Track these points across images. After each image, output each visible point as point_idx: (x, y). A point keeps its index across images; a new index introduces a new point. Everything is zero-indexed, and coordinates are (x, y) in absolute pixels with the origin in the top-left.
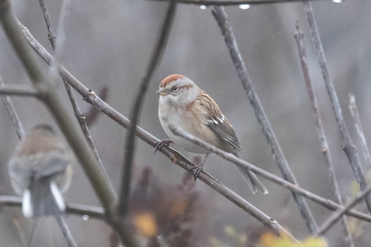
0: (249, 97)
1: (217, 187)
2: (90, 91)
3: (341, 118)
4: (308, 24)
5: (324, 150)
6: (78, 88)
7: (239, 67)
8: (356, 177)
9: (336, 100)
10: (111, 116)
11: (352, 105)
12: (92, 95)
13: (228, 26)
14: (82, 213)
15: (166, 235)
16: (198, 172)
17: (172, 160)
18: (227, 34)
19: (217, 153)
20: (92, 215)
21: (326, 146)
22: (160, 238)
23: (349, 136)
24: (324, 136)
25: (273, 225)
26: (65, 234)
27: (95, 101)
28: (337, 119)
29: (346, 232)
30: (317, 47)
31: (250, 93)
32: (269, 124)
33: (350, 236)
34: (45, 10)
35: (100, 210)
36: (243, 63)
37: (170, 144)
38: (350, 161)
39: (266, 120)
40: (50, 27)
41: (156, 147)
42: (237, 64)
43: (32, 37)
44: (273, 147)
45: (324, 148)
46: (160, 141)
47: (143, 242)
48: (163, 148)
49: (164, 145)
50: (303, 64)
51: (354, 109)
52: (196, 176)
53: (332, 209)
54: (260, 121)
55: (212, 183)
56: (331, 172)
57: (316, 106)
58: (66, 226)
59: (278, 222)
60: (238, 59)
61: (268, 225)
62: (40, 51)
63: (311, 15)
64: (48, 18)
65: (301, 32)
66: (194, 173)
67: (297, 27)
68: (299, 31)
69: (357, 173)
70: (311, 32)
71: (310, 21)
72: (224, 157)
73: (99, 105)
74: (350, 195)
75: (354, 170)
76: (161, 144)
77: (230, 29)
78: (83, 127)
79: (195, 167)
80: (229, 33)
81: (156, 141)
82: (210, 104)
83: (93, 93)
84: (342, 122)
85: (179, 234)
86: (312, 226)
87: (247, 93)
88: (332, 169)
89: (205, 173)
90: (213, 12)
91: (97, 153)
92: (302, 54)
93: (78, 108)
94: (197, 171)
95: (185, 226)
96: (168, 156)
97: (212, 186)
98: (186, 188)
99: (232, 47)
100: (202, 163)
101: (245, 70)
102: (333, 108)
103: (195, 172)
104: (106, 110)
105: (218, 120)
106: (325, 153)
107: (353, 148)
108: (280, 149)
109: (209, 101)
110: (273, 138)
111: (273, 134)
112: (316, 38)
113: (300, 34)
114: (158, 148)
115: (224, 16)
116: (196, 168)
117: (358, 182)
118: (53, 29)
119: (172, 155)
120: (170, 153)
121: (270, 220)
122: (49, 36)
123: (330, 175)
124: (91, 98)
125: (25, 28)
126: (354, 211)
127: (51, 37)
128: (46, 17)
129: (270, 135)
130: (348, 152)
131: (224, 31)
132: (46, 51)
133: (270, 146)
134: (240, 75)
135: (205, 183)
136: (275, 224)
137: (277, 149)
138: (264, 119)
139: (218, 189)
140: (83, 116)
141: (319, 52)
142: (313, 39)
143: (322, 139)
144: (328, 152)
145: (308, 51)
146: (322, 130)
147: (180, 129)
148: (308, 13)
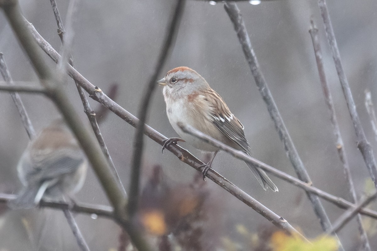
0: (262, 93)
1: (225, 186)
2: (97, 88)
3: (356, 115)
4: (322, 19)
5: (339, 147)
6: (84, 85)
7: (252, 63)
8: (370, 175)
9: (351, 96)
10: (118, 113)
11: (368, 101)
12: (98, 92)
13: (241, 20)
14: (90, 211)
15: (176, 234)
16: (207, 170)
17: (180, 158)
18: (239, 29)
19: (227, 151)
20: (101, 214)
21: (341, 143)
22: (170, 237)
23: (363, 133)
24: (339, 133)
25: (282, 224)
26: (75, 233)
27: (102, 98)
28: (351, 116)
29: (361, 230)
30: (331, 43)
31: (263, 89)
32: (282, 121)
33: (365, 234)
34: (54, 6)
35: (108, 208)
36: (255, 58)
37: (178, 142)
38: (365, 158)
39: (279, 117)
40: (60, 22)
41: (164, 145)
42: (250, 60)
43: (38, 33)
44: (287, 144)
45: (339, 145)
46: (168, 139)
47: (153, 242)
48: (171, 146)
49: (172, 144)
50: (318, 59)
51: (370, 106)
52: (204, 174)
53: (344, 207)
54: (273, 118)
55: (221, 182)
56: (346, 170)
57: (331, 102)
58: (76, 224)
59: (288, 221)
60: (251, 55)
61: (277, 225)
62: (45, 48)
63: (325, 9)
64: (58, 13)
65: (315, 27)
66: (202, 172)
67: (312, 22)
68: (313, 26)
69: (371, 171)
70: (325, 27)
71: (324, 16)
72: (233, 154)
73: (105, 102)
74: (364, 193)
75: (368, 167)
76: (169, 141)
77: (243, 24)
78: (94, 124)
79: (202, 165)
80: (242, 28)
81: (163, 139)
82: (216, 101)
83: (100, 90)
84: (357, 118)
85: (190, 233)
86: (325, 224)
87: (260, 90)
88: (346, 166)
89: (213, 172)
90: (225, 7)
91: (108, 151)
92: (317, 49)
93: (89, 105)
94: (205, 170)
95: (196, 225)
96: (176, 154)
97: (221, 185)
98: (197, 186)
99: (244, 42)
100: (211, 162)
101: (258, 65)
102: (348, 104)
103: (203, 170)
104: (113, 108)
105: (225, 118)
106: (340, 150)
107: (368, 145)
108: (293, 146)
109: (215, 98)
110: (286, 135)
111: (286, 131)
112: (330, 33)
113: (314, 29)
114: (165, 146)
115: (236, 12)
116: (204, 166)
117: (373, 179)
118: (62, 25)
119: (180, 153)
120: (178, 152)
121: (280, 219)
122: (59, 31)
123: (345, 172)
124: (98, 95)
125: (31, 24)
126: (367, 209)
127: (60, 33)
128: (56, 12)
129: (283, 132)
130: (362, 148)
131: (237, 26)
132: (51, 47)
133: (284, 144)
134: (252, 71)
135: (214, 181)
136: (284, 223)
137: (291, 146)
138: (277, 116)
139: (226, 187)
140: (93, 112)
141: (333, 47)
142: (327, 34)
143: (337, 136)
144: (343, 149)
145: (323, 46)
146: (337, 126)
147: (189, 126)
148: (321, 8)
